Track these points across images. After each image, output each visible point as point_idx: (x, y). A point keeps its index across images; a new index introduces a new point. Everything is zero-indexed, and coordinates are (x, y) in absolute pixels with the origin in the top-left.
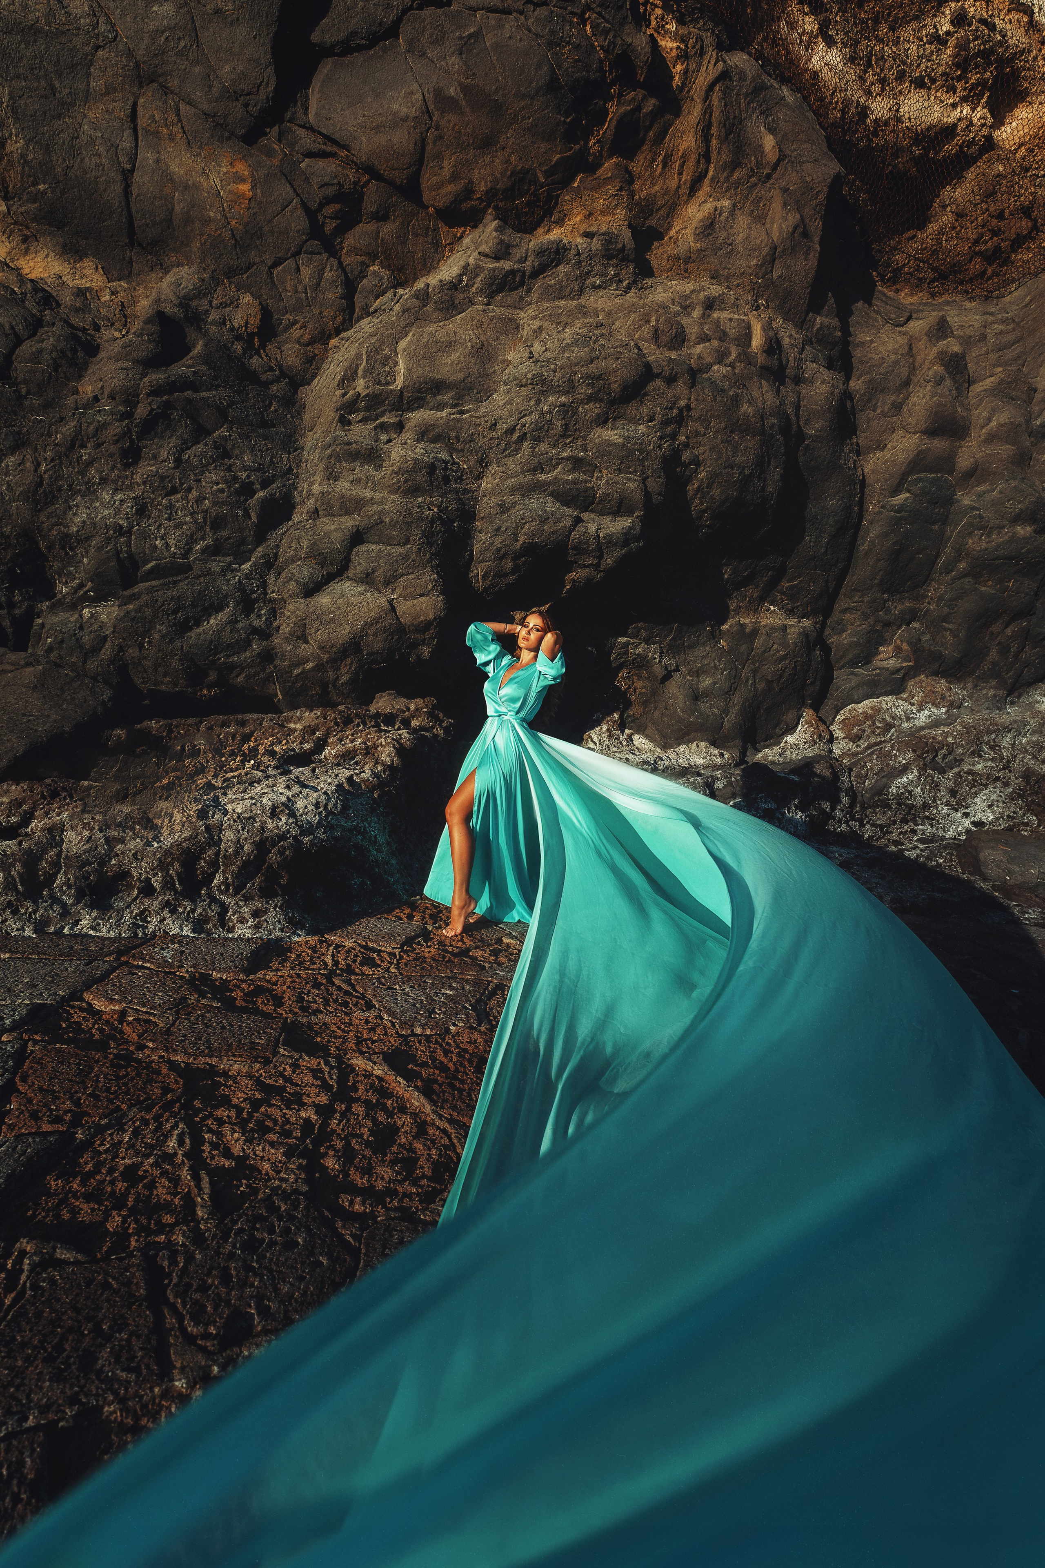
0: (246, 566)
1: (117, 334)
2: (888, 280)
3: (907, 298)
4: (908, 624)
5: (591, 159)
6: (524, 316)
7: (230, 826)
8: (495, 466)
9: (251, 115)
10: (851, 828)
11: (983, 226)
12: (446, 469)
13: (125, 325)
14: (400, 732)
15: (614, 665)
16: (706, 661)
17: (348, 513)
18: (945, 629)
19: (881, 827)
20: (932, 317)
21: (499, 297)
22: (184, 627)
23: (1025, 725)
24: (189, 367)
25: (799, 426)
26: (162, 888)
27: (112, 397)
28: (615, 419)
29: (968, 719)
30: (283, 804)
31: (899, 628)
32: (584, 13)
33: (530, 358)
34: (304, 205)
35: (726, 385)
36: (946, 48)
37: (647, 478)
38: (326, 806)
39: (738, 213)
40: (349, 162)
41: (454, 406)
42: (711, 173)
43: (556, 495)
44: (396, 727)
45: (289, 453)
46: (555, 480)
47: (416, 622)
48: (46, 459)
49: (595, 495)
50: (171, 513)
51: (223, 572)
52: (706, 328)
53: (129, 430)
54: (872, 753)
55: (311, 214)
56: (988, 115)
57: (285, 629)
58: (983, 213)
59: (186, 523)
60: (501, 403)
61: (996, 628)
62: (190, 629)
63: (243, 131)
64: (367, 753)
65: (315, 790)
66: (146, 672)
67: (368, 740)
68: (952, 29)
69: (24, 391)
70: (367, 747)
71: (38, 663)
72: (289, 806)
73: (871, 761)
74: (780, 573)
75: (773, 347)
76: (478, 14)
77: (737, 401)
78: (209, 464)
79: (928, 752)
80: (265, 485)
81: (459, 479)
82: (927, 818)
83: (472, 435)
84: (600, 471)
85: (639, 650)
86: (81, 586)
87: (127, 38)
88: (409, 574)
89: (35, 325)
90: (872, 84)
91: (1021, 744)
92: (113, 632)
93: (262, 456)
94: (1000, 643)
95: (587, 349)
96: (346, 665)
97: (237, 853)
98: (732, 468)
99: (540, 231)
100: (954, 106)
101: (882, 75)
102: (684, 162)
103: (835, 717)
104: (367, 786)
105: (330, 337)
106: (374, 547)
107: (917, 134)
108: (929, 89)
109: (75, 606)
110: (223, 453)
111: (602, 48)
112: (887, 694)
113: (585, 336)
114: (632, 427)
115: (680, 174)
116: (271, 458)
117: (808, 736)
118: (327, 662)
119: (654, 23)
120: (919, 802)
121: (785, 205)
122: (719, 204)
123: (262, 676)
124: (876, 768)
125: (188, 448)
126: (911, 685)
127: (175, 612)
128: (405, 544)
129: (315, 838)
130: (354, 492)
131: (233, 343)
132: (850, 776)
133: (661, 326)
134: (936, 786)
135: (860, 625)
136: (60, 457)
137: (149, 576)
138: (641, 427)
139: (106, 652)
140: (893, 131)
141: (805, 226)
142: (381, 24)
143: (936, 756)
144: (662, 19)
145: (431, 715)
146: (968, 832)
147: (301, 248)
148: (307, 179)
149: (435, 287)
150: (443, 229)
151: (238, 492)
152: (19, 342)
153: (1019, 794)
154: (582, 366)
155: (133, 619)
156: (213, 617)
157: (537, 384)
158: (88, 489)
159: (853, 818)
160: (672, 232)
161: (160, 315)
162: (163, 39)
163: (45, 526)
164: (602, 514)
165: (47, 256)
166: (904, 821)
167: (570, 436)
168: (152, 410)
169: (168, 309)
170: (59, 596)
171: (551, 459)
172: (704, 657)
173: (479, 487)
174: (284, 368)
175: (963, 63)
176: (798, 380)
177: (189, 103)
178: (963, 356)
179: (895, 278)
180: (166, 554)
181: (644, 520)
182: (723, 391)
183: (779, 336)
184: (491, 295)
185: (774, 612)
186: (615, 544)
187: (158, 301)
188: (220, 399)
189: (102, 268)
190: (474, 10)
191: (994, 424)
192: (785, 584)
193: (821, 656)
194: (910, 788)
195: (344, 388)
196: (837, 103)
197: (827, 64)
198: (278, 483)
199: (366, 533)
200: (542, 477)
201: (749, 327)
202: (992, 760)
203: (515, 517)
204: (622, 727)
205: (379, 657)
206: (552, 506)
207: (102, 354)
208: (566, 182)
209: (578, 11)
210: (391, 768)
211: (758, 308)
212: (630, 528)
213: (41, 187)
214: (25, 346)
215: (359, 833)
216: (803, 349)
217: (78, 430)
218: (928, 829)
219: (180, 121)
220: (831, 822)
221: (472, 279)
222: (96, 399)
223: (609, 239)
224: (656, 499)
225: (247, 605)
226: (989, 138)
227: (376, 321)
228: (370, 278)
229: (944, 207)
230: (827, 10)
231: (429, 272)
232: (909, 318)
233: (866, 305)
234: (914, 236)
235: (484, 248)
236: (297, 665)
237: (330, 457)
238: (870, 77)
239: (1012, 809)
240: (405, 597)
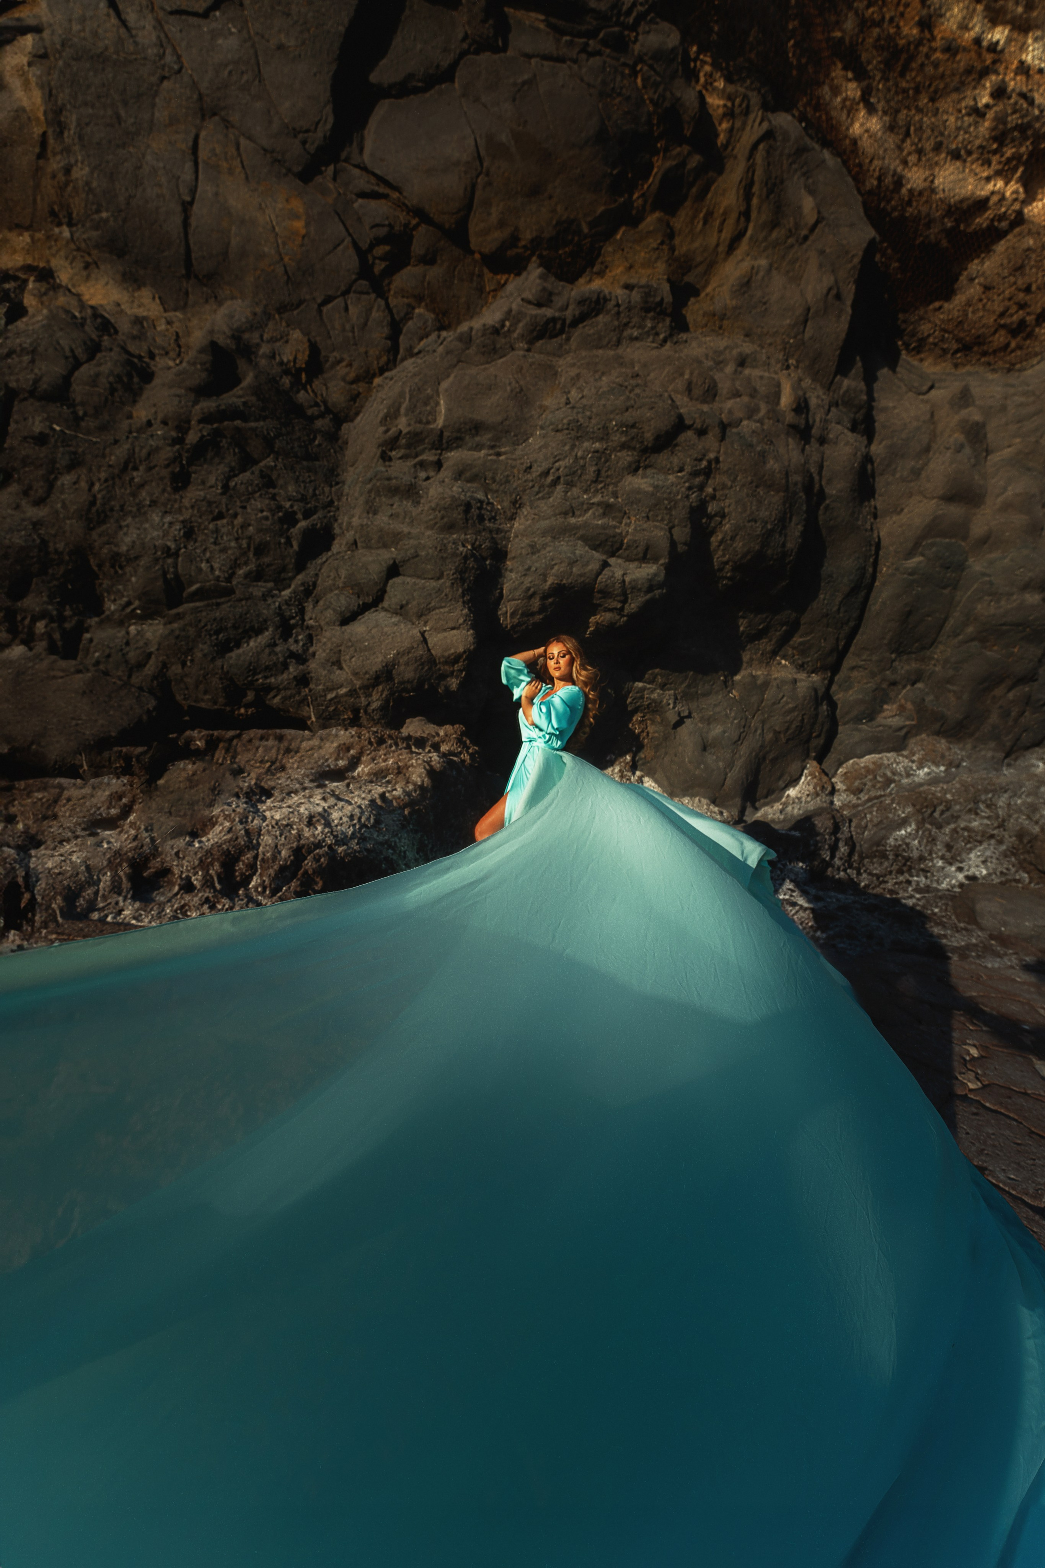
0: (286, 593)
1: (171, 363)
2: (914, 349)
3: (930, 367)
4: (913, 684)
5: (634, 212)
6: (562, 363)
7: (268, 832)
8: (528, 508)
9: (308, 153)
10: (849, 876)
11: (1010, 299)
12: (480, 508)
13: (179, 355)
14: (431, 755)
15: (629, 709)
16: (718, 709)
17: (385, 546)
18: (950, 691)
19: (878, 876)
20: (956, 386)
21: (539, 344)
22: (224, 648)
23: (1021, 787)
24: (240, 397)
25: (821, 486)
26: (202, 886)
27: (165, 423)
28: (646, 467)
29: (967, 778)
30: (319, 814)
31: (904, 687)
32: (635, 65)
33: (567, 404)
34: (355, 244)
35: (755, 440)
36: (984, 121)
37: (673, 527)
38: (360, 819)
39: (774, 272)
40: (401, 205)
41: (492, 447)
42: (749, 233)
43: (585, 539)
44: (427, 750)
45: (331, 486)
46: (586, 525)
47: (446, 654)
48: (99, 479)
49: (622, 541)
50: (217, 538)
51: (264, 597)
52: (737, 384)
53: (180, 455)
54: (872, 806)
55: (362, 254)
56: (1021, 190)
57: (321, 655)
58: (1011, 286)
59: (230, 548)
60: (537, 447)
61: (998, 691)
62: (231, 650)
63: (300, 168)
64: (399, 773)
65: (350, 803)
66: (187, 689)
67: (400, 760)
68: (991, 102)
69: (81, 413)
70: (399, 767)
71: (88, 670)
72: (325, 816)
73: (871, 813)
74: (794, 627)
75: (801, 407)
76: (533, 61)
77: (764, 457)
78: (255, 492)
79: (927, 807)
80: (307, 515)
81: (493, 519)
82: (923, 870)
83: (508, 476)
84: (629, 518)
85: (655, 696)
86: (129, 603)
87: (192, 70)
88: (442, 607)
89: (93, 349)
90: (909, 154)
91: (1016, 804)
92: (158, 649)
93: (305, 487)
94: (1001, 707)
95: (622, 398)
96: (378, 692)
97: (274, 858)
98: (756, 521)
99: (582, 281)
100: (988, 179)
101: (920, 146)
102: (724, 220)
103: (837, 770)
104: (399, 804)
105: (374, 376)
106: (408, 579)
107: (950, 206)
108: (965, 161)
109: (122, 623)
110: (267, 481)
111: (651, 100)
112: (889, 751)
113: (621, 386)
114: (661, 477)
115: (720, 231)
116: (314, 490)
117: (811, 788)
118: (360, 688)
119: (702, 80)
120: (915, 854)
121: (821, 266)
122: (756, 263)
123: (297, 698)
124: (875, 820)
125: (236, 476)
126: (912, 742)
127: (217, 633)
128: (439, 578)
129: (349, 848)
130: (392, 526)
131: (281, 377)
132: (850, 826)
133: (695, 380)
134: (933, 840)
135: (867, 683)
136: (113, 478)
137: (194, 597)
138: (670, 477)
139: (151, 668)
140: (927, 202)
141: (838, 289)
142: (438, 66)
143: (934, 811)
144: (711, 75)
145: (459, 741)
146: (961, 885)
147: (350, 287)
148: (359, 219)
149: (478, 331)
150: (488, 275)
151: (281, 520)
152: (77, 364)
153: (1012, 852)
154: (617, 414)
155: (177, 637)
156: (253, 639)
157: (573, 430)
158: (139, 510)
159: (850, 867)
160: (709, 289)
161: (213, 345)
162: (226, 73)
163: (96, 544)
164: (629, 559)
165: (107, 284)
166: (900, 872)
167: (601, 482)
168: (203, 436)
169: (221, 340)
170: (107, 613)
171: (582, 504)
172: (715, 705)
173: (512, 527)
174: (329, 404)
175: (1000, 137)
176: (822, 441)
177: (250, 138)
178: (984, 425)
179: (919, 347)
180: (211, 577)
181: (669, 568)
182: (751, 446)
183: (807, 395)
184: (531, 342)
185: (785, 666)
186: (640, 590)
187: (211, 332)
188: (267, 430)
189: (160, 298)
190: (529, 56)
191: (1009, 493)
192: (797, 639)
193: (828, 711)
194: (907, 841)
195: (385, 425)
196: (874, 170)
197: (867, 131)
198: (320, 514)
199: (402, 566)
200: (573, 520)
201: (779, 385)
202: (988, 818)
203: (545, 558)
204: (634, 767)
205: (409, 686)
206: (581, 549)
207: (157, 381)
208: (609, 235)
209: (631, 62)
210: (422, 787)
211: (788, 367)
212: (655, 575)
213: (104, 215)
214: (84, 369)
215: (390, 847)
216: (829, 411)
217: (132, 453)
218: (923, 881)
219: (239, 155)
220: (830, 869)
221: (514, 325)
222: (149, 424)
223: (648, 291)
224: (681, 548)
225: (286, 630)
226: (1020, 213)
227: (419, 361)
228: (415, 320)
229: (972, 280)
230: (870, 78)
231: (472, 317)
232: (932, 387)
233: (890, 372)
234: (940, 308)
235: (527, 295)
236: (331, 690)
237: (370, 492)
238: (908, 146)
239: (1005, 866)
240: (436, 630)
